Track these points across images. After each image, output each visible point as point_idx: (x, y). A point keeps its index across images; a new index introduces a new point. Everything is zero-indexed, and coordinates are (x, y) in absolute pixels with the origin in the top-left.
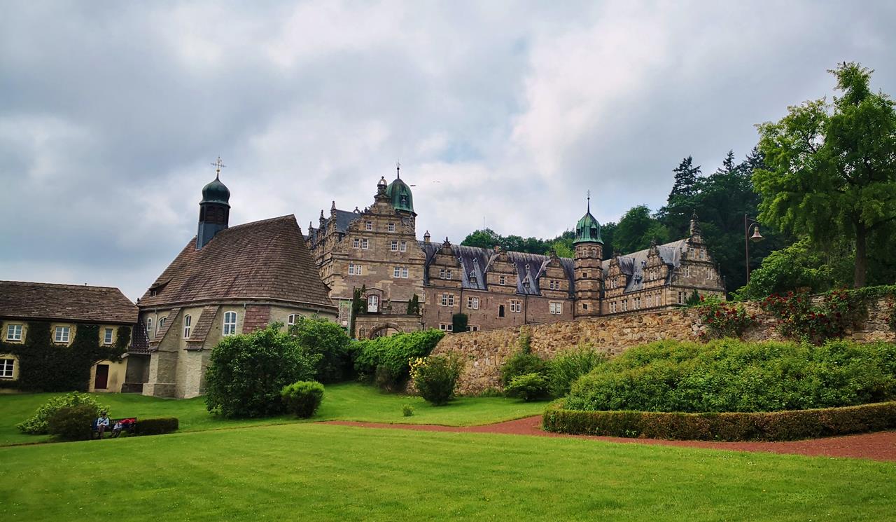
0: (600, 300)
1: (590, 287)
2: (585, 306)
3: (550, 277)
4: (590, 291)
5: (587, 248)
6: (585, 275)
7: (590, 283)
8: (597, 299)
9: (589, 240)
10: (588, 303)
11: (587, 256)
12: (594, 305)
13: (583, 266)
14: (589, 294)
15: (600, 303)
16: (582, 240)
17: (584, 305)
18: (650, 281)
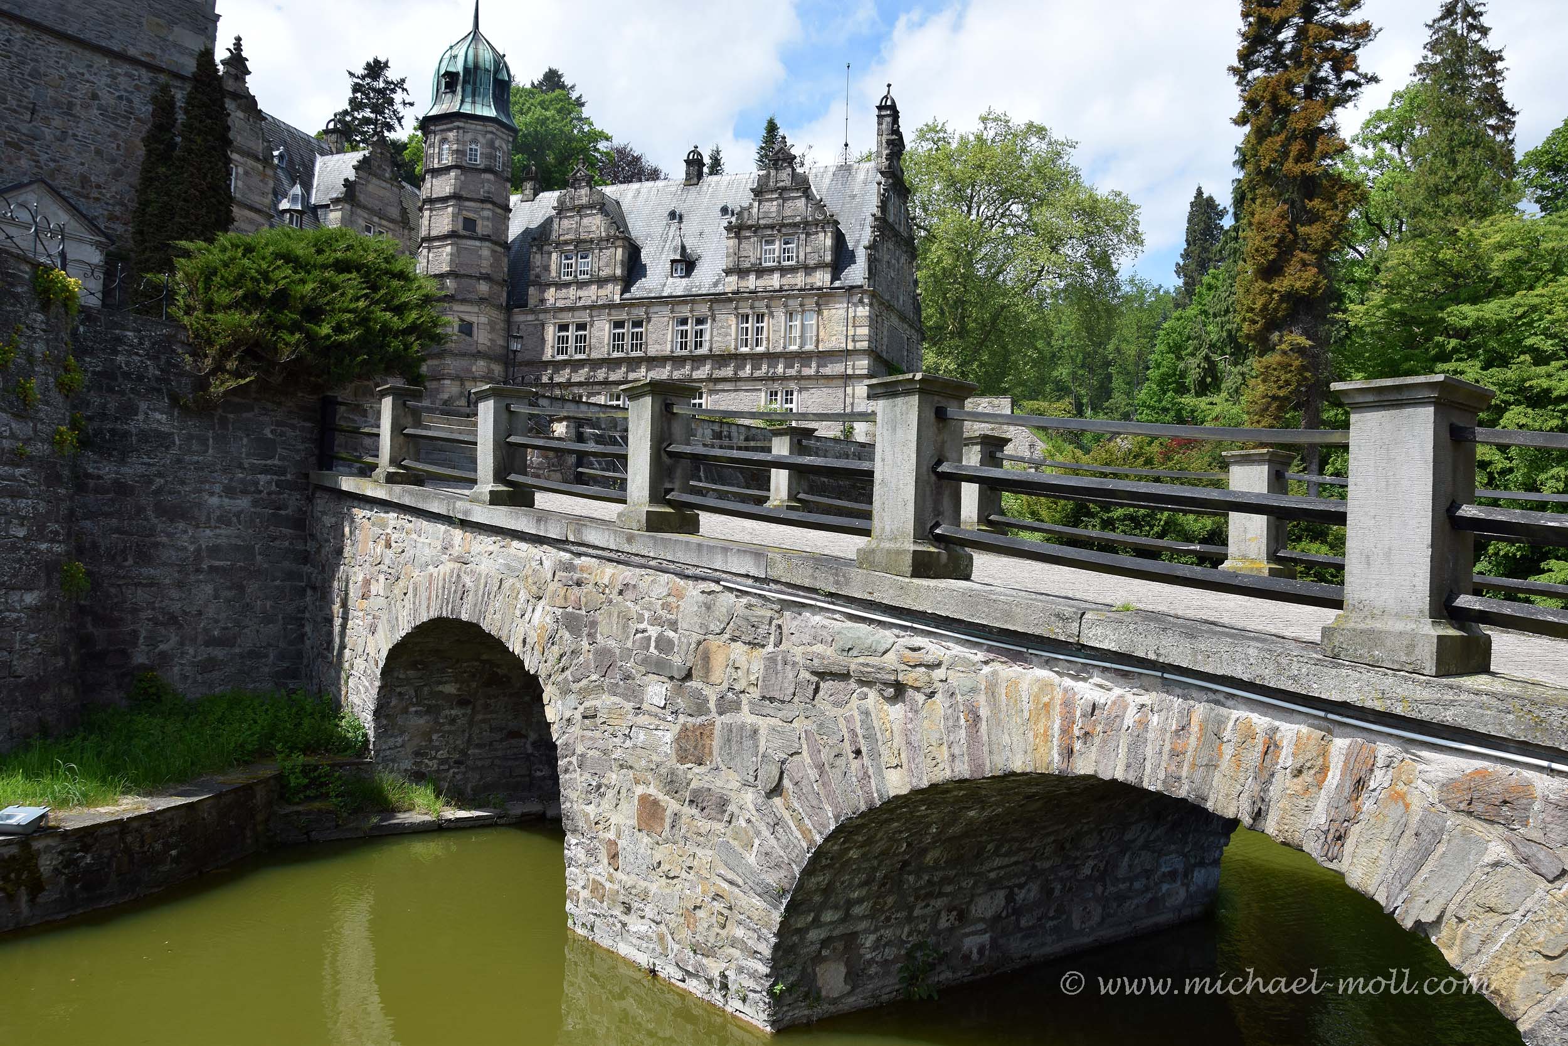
0: (508, 309)
1: (486, 266)
2: (467, 328)
3: (365, 208)
4: (487, 278)
5: (481, 139)
6: (469, 224)
7: (486, 253)
8: (499, 307)
9: (491, 112)
10: (479, 316)
11: (480, 162)
12: (492, 325)
13: (464, 194)
14: (483, 288)
15: (508, 322)
16: (467, 109)
17: (462, 320)
18: (761, 272)
